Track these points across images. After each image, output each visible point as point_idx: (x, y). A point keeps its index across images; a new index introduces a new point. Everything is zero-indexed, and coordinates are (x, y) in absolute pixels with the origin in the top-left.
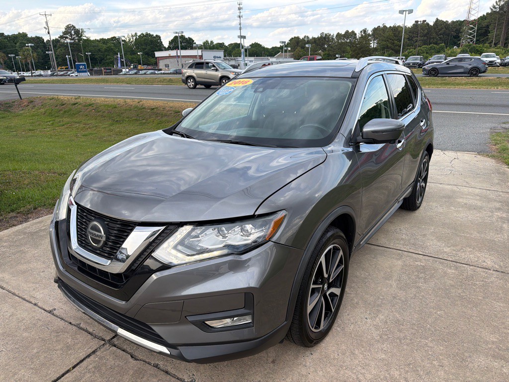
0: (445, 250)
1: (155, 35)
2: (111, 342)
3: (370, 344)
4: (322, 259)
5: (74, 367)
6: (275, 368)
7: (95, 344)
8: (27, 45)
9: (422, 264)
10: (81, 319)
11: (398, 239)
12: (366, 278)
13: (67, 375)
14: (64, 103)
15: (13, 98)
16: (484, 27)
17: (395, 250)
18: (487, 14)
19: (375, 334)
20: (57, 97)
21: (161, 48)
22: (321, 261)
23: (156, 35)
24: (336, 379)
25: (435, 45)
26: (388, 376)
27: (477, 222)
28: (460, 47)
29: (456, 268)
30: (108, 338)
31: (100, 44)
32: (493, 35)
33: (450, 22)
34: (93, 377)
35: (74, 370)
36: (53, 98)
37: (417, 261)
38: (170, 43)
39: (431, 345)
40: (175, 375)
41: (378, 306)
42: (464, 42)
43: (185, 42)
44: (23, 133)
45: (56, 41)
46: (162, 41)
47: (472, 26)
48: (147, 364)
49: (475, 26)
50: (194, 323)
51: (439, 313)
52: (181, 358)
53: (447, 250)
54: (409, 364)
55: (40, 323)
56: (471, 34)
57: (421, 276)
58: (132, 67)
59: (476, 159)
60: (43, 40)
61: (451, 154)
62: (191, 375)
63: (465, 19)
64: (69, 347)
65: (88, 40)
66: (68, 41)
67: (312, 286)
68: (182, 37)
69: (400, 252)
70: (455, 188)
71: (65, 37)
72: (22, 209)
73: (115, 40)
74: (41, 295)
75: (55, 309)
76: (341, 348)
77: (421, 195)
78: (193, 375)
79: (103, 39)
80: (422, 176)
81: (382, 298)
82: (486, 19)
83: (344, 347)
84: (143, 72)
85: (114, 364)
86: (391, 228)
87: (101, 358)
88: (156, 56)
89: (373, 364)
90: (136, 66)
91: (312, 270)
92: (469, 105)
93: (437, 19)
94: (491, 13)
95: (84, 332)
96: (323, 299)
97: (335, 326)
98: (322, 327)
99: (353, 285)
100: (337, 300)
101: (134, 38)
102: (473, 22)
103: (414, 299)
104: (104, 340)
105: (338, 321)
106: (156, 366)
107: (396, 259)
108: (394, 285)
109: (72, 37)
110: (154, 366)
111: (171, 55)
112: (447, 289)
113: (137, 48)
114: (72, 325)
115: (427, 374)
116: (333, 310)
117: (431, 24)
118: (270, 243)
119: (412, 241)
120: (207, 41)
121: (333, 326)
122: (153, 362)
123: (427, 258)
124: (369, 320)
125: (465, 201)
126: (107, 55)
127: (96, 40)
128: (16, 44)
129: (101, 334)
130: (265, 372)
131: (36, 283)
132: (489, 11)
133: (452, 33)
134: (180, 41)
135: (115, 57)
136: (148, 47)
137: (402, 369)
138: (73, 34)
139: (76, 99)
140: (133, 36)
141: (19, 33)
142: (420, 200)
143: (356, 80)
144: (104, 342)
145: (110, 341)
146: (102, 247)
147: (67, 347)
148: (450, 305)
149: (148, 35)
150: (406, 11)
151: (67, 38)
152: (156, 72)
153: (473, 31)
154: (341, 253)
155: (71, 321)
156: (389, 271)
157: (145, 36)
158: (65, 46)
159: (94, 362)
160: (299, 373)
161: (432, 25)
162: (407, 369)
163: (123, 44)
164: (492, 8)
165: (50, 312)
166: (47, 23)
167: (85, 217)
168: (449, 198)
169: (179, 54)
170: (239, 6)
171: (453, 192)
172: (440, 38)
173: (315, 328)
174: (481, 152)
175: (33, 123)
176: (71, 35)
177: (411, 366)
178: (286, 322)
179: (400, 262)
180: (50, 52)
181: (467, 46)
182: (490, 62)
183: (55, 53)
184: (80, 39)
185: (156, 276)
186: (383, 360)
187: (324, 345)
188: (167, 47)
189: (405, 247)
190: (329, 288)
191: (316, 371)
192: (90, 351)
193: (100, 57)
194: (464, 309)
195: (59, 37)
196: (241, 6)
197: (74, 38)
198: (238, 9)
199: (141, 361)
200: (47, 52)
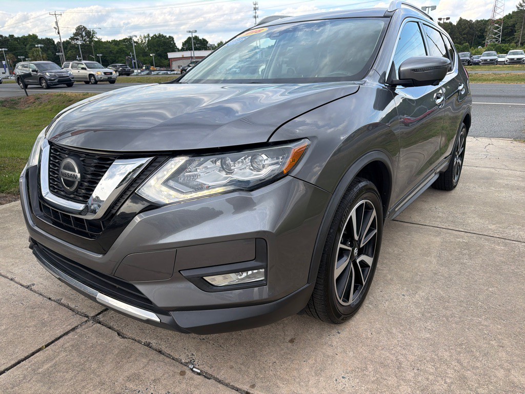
0: (490, 227)
1: (168, 36)
2: (95, 319)
3: (410, 322)
4: (353, 213)
5: (47, 346)
6: (294, 348)
7: (76, 320)
8: (36, 46)
9: (464, 240)
10: (63, 294)
11: (434, 217)
12: (400, 255)
13: (37, 354)
14: (71, 99)
15: (20, 95)
16: (510, 27)
17: (432, 228)
18: (513, 12)
19: (416, 312)
20: (64, 93)
21: (173, 49)
22: (351, 217)
23: (170, 37)
24: (370, 360)
25: (458, 45)
26: (436, 357)
27: (522, 201)
28: (485, 47)
29: (506, 245)
30: (92, 314)
31: (112, 46)
32: (519, 34)
33: (474, 21)
34: (69, 357)
35: (47, 348)
36: (60, 95)
37: (458, 238)
38: (184, 44)
39: (485, 323)
40: (169, 354)
41: (417, 282)
42: (488, 42)
43: (199, 44)
44: (28, 128)
45: (66, 44)
46: (175, 42)
47: (497, 25)
48: (136, 343)
49: (500, 25)
50: (190, 279)
51: (490, 289)
52: (174, 326)
53: (493, 227)
54: (461, 344)
55: (14, 298)
56: (496, 34)
57: (464, 252)
58: (144, 68)
59: (512, 144)
60: (54, 41)
61: (485, 141)
62: (190, 354)
63: (490, 18)
64: (44, 324)
65: (99, 42)
66: (79, 43)
67: (340, 245)
68: (196, 38)
69: (438, 229)
70: (493, 170)
71: (75, 39)
72: (12, 190)
73: (127, 42)
74: (20, 271)
75: (33, 285)
76: (375, 327)
77: (457, 174)
78: (193, 355)
79: (114, 41)
80: (459, 152)
81: (420, 274)
82: (511, 18)
83: (378, 325)
84: (155, 73)
85: (97, 342)
86: (426, 206)
87: (81, 336)
88: (169, 57)
89: (415, 344)
90: (148, 67)
91: (340, 223)
92: (500, 96)
93: (461, 18)
94: (517, 12)
95: (64, 308)
96: (352, 266)
97: (366, 303)
98: (351, 301)
99: (385, 262)
100: (368, 271)
101: (147, 39)
102: (498, 22)
103: (459, 275)
104: (87, 317)
105: (370, 298)
106: (148, 345)
107: (434, 236)
108: (434, 261)
109: (83, 38)
110: (144, 345)
111: (185, 56)
112: (498, 266)
113: (150, 49)
114: (52, 300)
115: (485, 355)
116: (364, 283)
117: (455, 23)
118: (288, 178)
119: (450, 219)
120: (221, 42)
121: (364, 303)
122: (143, 341)
123: (469, 235)
124: (406, 297)
125: (506, 183)
126: (119, 57)
127: (107, 41)
128: (26, 46)
129: (84, 311)
130: (282, 352)
131: (16, 258)
132: (516, 10)
133: (477, 32)
134: (194, 43)
135: (127, 58)
136: (161, 49)
137: (452, 349)
138: (84, 35)
139: (84, 95)
140: (145, 37)
141: (29, 35)
142: (456, 179)
143: (389, 19)
144: (86, 319)
145: (94, 317)
146: (76, 190)
147: (43, 323)
148: (504, 281)
149: (161, 36)
150: (429, 7)
151: (77, 39)
152: (169, 73)
153: (498, 31)
154: (374, 213)
155: (51, 297)
156: (427, 247)
157: (158, 37)
158: (76, 47)
159: (73, 340)
160: (324, 354)
161: (455, 25)
162: (459, 350)
163: (135, 46)
164: (519, 6)
165: (28, 287)
166: (57, 23)
167: (58, 157)
168: (488, 180)
169: (193, 56)
170: (254, 6)
171: (493, 174)
172: (464, 38)
173: (343, 301)
174: (517, 138)
175: (39, 119)
176: (82, 37)
177: (464, 347)
178: (308, 285)
179: (438, 239)
180: (60, 54)
181: (492, 46)
182: (518, 59)
183: (65, 55)
184: (91, 41)
185: (140, 218)
186: (428, 339)
187: (353, 323)
188: (180, 48)
189: (443, 224)
190: (359, 254)
191: (345, 352)
192: (70, 328)
193: (111, 59)
194: (520, 286)
195: (70, 39)
196: (257, 6)
197: (85, 39)
198: (253, 9)
199: (129, 340)
200: (57, 54)
